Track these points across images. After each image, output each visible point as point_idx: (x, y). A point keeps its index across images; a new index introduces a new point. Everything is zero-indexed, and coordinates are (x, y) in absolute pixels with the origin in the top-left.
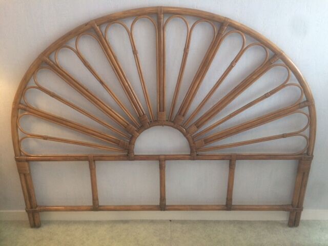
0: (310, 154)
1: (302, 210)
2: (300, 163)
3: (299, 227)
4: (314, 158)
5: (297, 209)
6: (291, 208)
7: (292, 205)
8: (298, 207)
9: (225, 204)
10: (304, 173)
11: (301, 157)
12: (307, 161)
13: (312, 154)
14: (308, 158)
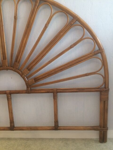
0: (107, 87)
1: (107, 129)
2: (101, 94)
3: (107, 143)
4: (110, 90)
5: (103, 129)
7: (100, 126)
8: (104, 127)
9: (54, 126)
10: (104, 102)
11: (101, 90)
12: (105, 93)
13: (108, 88)
14: (106, 90)
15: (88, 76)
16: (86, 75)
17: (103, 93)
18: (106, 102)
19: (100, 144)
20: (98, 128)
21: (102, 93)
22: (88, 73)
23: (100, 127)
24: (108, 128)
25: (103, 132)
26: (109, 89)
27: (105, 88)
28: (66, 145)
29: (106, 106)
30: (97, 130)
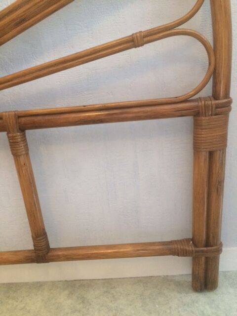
0: (222, 94)
2: (197, 126)
5: (205, 249)
6: (191, 248)
7: (194, 241)
8: (207, 245)
10: (211, 154)
11: (197, 107)
12: (214, 117)
13: (227, 95)
14: (218, 107)
15: (142, 45)
16: (133, 42)
17: (204, 120)
18: (217, 155)
19: (195, 296)
20: (187, 248)
21: (203, 118)
22: (143, 30)
23: (195, 245)
24: (221, 244)
25: (203, 259)
26: (230, 102)
27: (215, 96)
28: (81, 305)
29: (216, 170)
30: (183, 255)
